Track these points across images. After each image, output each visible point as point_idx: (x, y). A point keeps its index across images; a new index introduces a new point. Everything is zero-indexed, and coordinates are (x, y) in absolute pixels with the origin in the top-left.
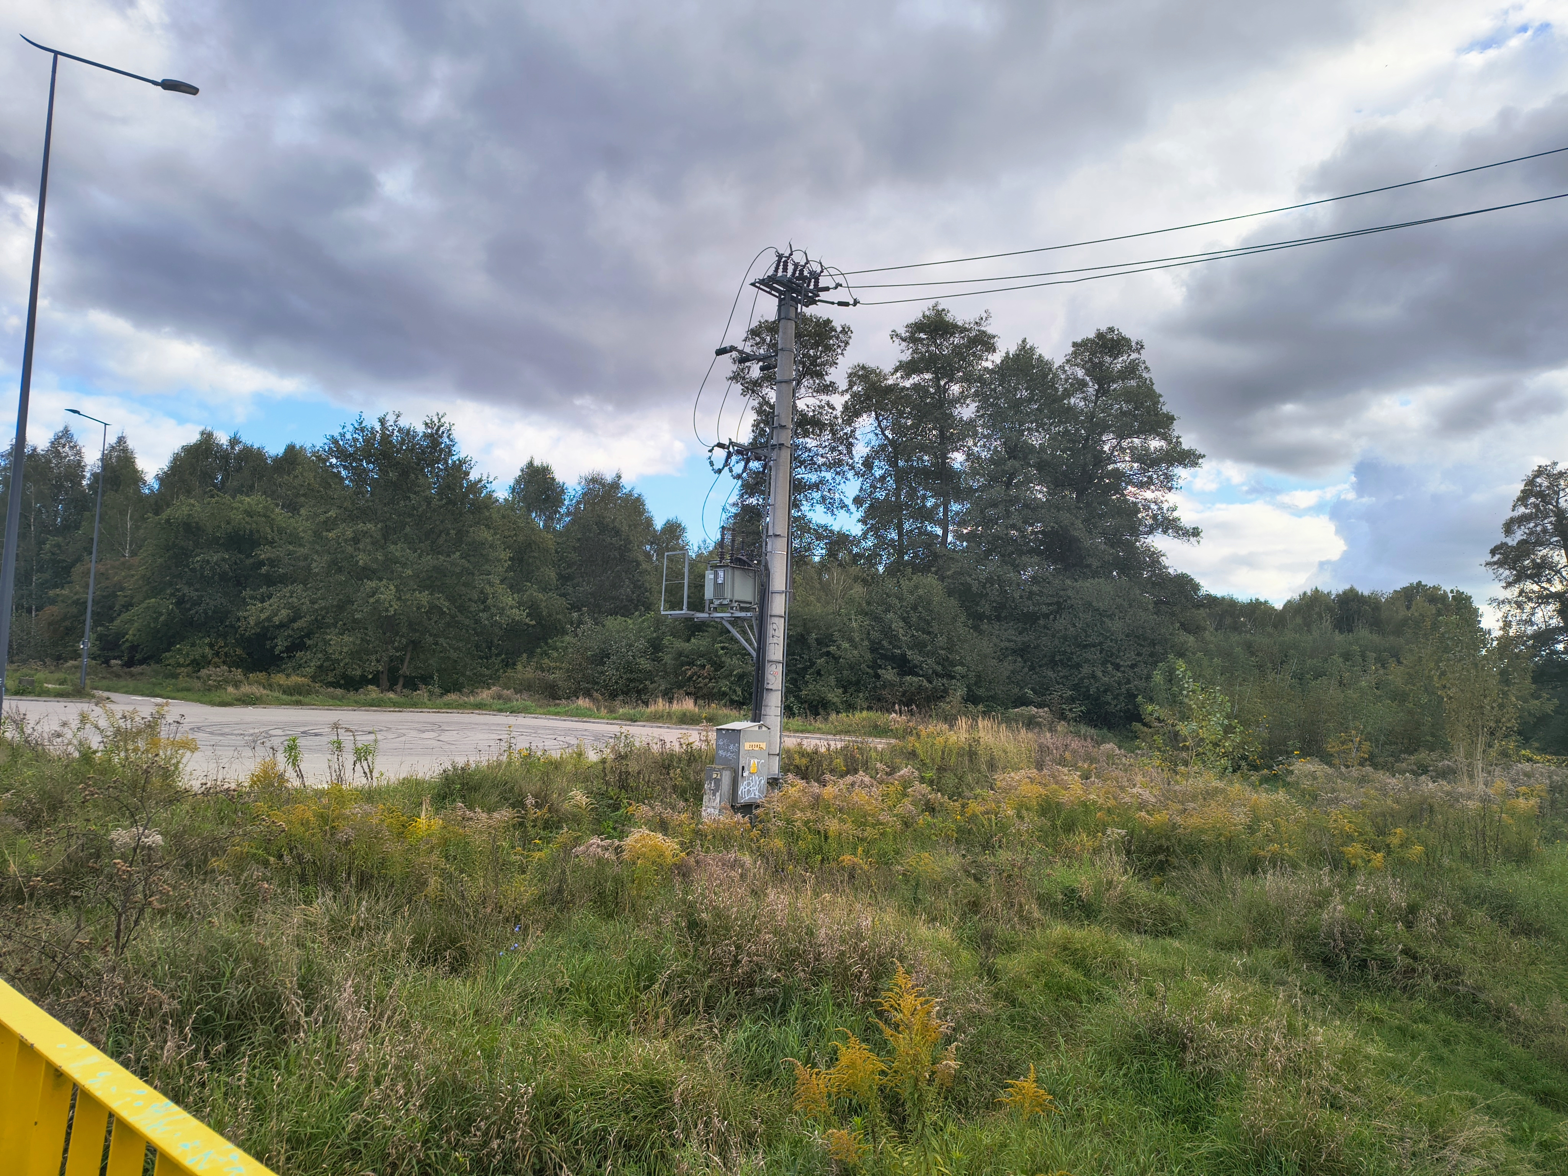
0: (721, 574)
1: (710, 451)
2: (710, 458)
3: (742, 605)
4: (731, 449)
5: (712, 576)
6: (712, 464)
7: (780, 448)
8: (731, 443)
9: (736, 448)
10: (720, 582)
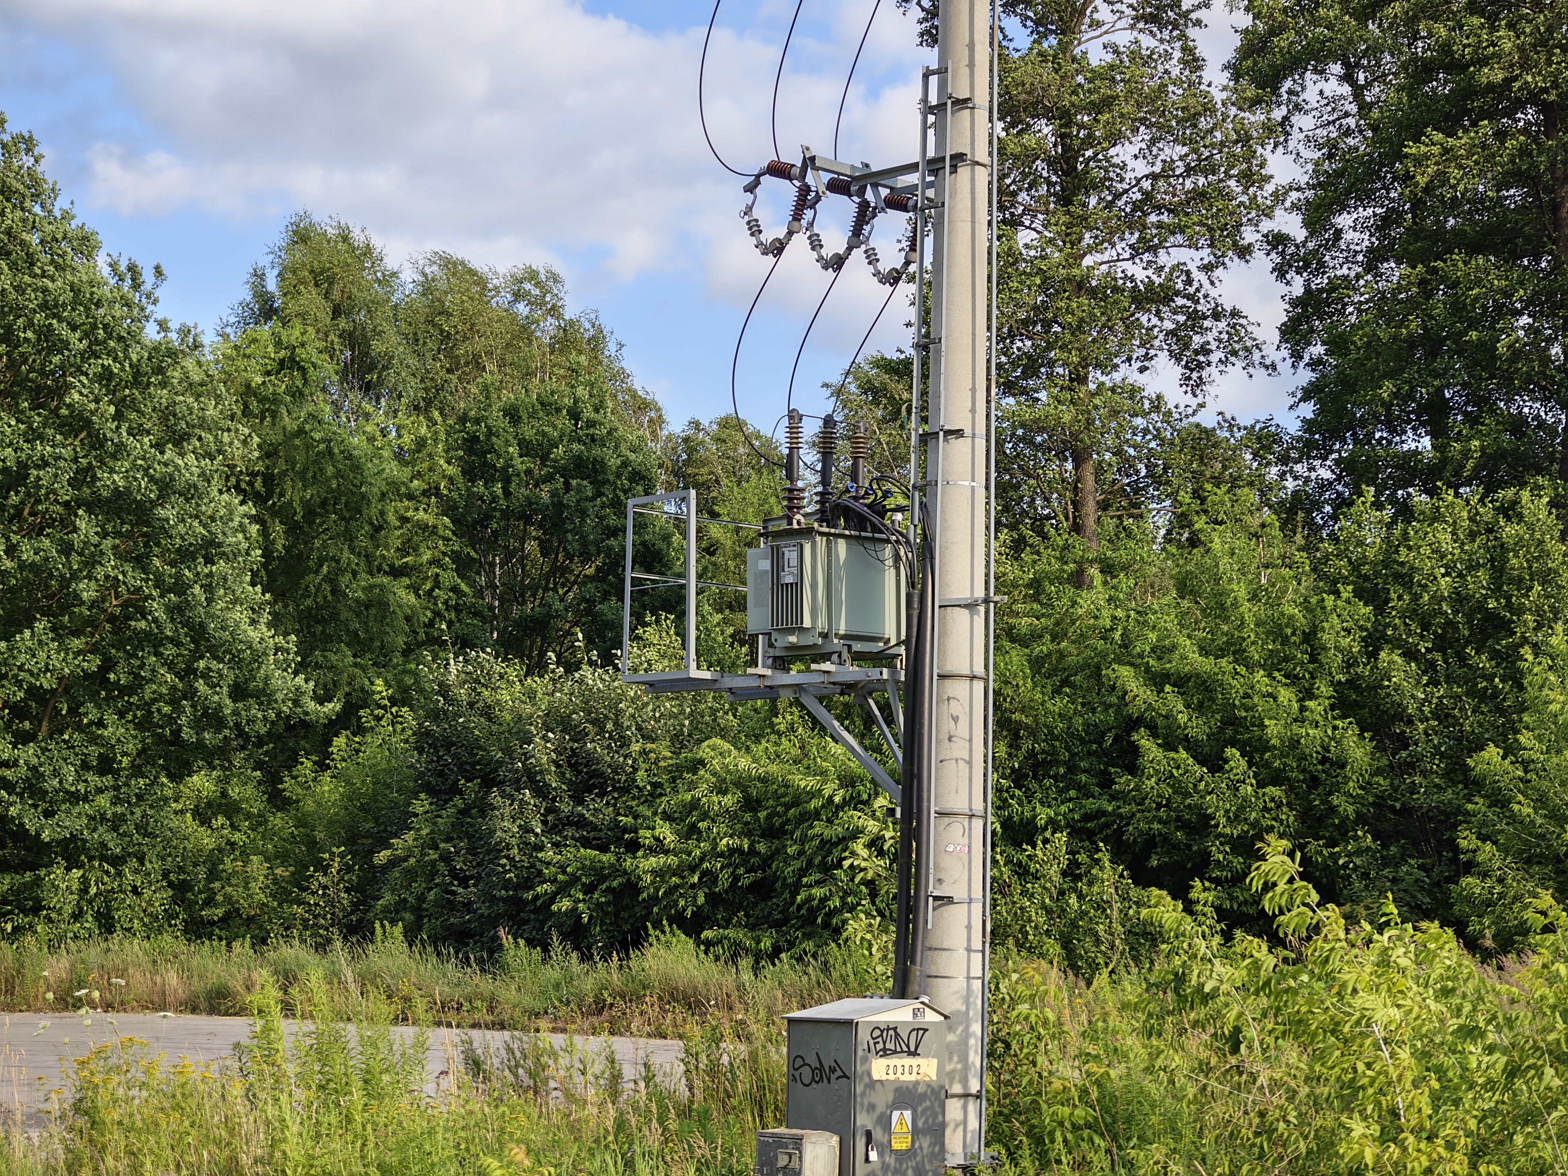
0: (790, 555)
1: (750, 189)
2: (749, 210)
3: (857, 647)
4: (810, 179)
5: (765, 565)
6: (754, 228)
7: (954, 169)
8: (810, 162)
9: (826, 177)
10: (789, 579)
